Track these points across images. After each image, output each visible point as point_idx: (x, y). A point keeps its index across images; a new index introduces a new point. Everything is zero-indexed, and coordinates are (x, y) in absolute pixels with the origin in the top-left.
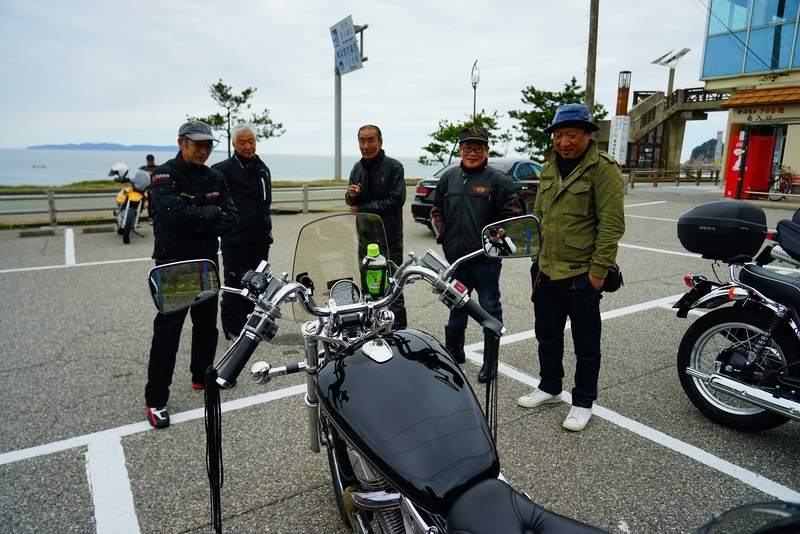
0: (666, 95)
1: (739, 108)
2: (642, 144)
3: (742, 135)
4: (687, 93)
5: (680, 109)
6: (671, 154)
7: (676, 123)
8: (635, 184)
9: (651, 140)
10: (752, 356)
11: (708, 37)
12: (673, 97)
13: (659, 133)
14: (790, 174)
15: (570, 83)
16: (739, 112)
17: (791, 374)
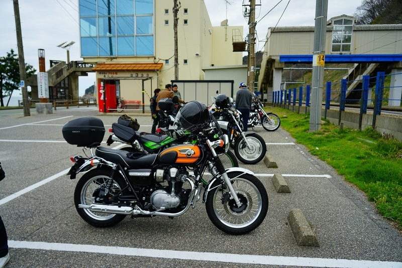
0: (67, 63)
1: (100, 72)
2: (58, 87)
3: (102, 84)
4: (77, 63)
5: (75, 70)
6: (74, 92)
7: (73, 77)
8: (57, 108)
9: (62, 85)
10: (107, 191)
11: (81, 38)
12: (71, 65)
13: (66, 82)
14: (123, 101)
15: (10, 52)
16: (100, 73)
17: (124, 195)
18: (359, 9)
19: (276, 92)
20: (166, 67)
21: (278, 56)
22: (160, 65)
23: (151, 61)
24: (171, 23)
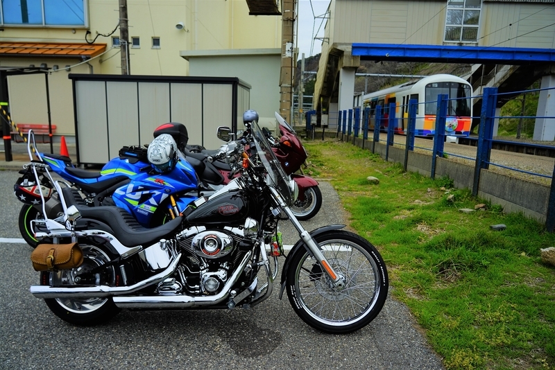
19: (345, 112)
20: (112, 52)
21: (349, 44)
22: (100, 48)
23: (80, 38)
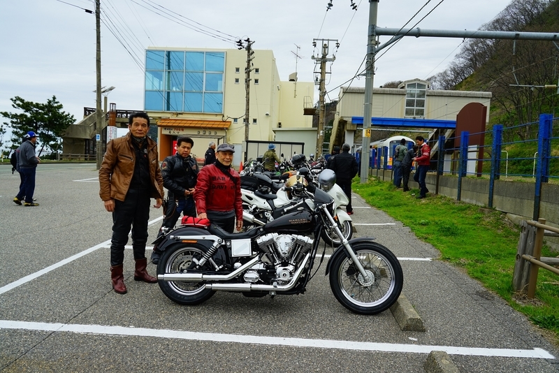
11: (146, 91)
15: (52, 99)
18: (457, 56)
20: (234, 125)
21: (350, 117)
22: (229, 124)
23: (219, 118)
24: (242, 81)
